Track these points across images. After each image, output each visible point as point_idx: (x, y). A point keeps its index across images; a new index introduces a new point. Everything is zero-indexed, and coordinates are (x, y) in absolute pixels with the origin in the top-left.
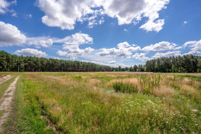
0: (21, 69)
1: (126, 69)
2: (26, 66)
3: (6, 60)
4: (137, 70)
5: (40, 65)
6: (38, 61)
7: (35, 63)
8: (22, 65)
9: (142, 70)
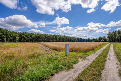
0: (17, 40)
1: (93, 40)
3: (5, 35)
4: (102, 40)
6: (29, 35)
7: (27, 36)
9: (105, 41)
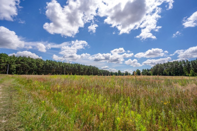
2: (17, 68)
5: (36, 66)
8: (13, 66)
